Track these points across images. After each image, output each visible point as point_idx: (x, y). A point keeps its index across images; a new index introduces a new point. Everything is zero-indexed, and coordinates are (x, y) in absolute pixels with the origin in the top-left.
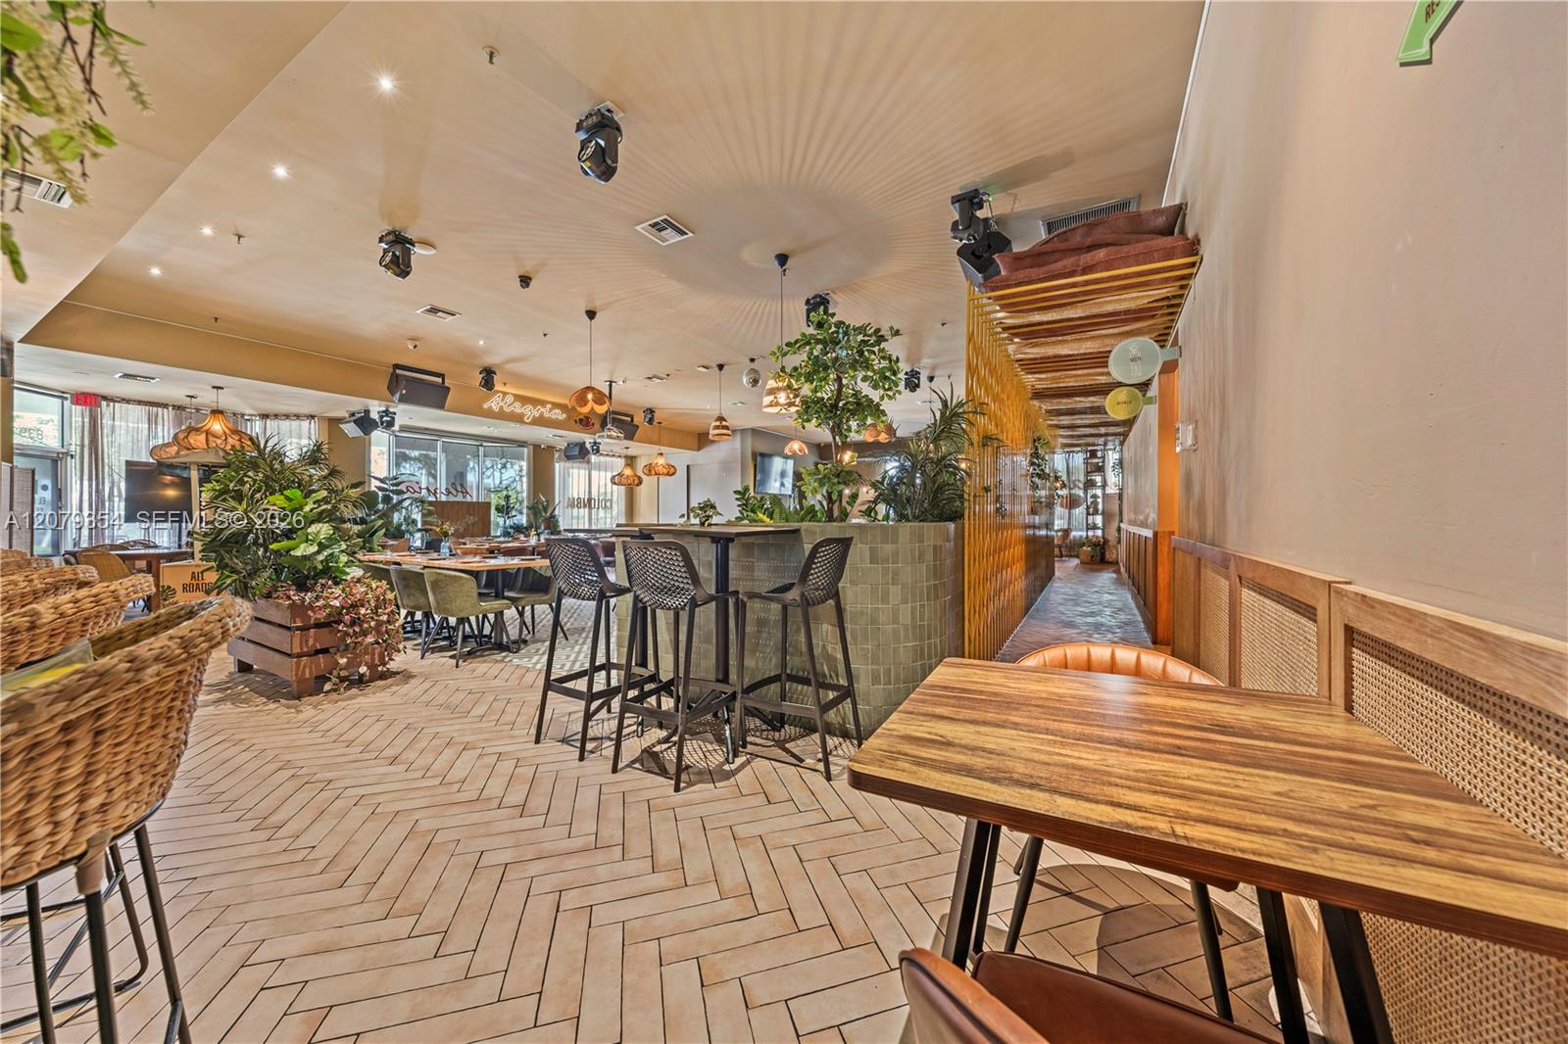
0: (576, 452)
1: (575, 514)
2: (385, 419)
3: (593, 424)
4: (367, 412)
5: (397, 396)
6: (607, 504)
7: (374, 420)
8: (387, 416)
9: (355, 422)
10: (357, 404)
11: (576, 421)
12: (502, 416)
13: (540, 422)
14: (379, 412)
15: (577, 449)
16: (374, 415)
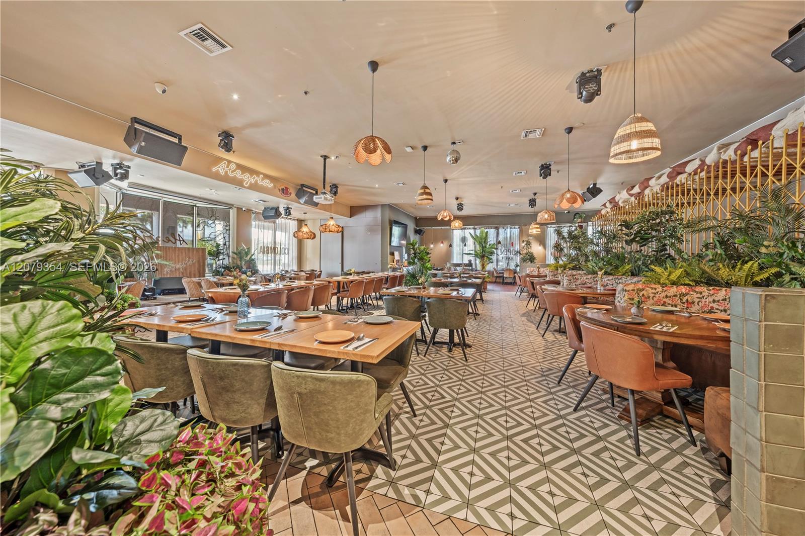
0: (272, 213)
1: (265, 258)
2: (119, 171)
3: (290, 193)
4: (99, 164)
5: (136, 147)
6: (286, 251)
7: (107, 172)
8: (121, 168)
9: (85, 171)
10: (88, 153)
11: (279, 190)
12: (226, 179)
13: (254, 187)
14: (112, 165)
15: (273, 211)
16: (107, 168)
